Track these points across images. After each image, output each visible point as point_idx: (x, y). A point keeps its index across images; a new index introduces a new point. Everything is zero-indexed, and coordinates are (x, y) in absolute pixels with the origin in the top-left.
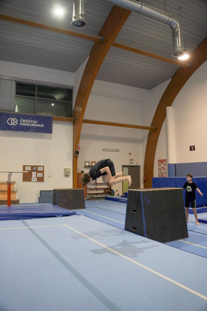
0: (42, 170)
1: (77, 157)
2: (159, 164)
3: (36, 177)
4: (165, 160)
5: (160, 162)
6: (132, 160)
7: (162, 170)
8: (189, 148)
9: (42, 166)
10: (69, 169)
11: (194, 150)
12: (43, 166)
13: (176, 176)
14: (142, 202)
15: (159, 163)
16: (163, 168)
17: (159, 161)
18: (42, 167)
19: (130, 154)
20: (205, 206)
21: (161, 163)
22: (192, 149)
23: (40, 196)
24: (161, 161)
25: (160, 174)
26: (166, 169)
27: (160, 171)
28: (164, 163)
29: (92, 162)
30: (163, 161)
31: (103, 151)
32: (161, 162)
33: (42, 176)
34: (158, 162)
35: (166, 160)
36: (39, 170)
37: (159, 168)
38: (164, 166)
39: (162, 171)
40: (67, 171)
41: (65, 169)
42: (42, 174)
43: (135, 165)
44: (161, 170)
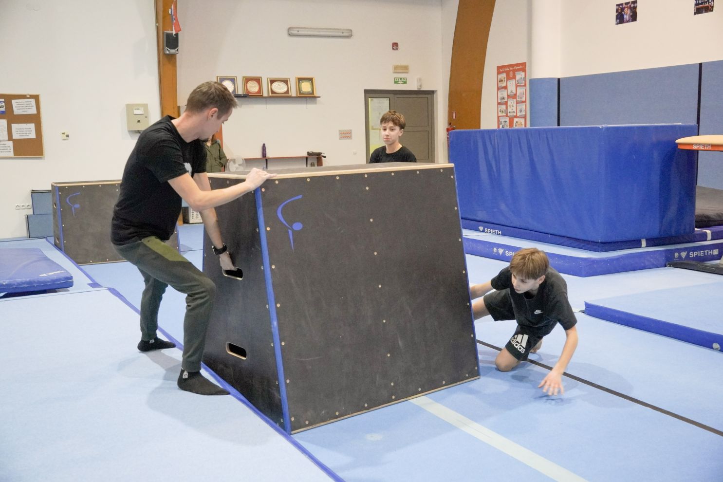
0: (33, 111)
1: (172, 58)
2: (501, 81)
3: (6, 138)
4: (522, 67)
5: (504, 75)
6: (405, 69)
7: (511, 103)
8: (615, 14)
9: (32, 97)
10: (145, 106)
11: (634, 18)
12: (36, 98)
13: (559, 125)
14: (264, 230)
15: (500, 76)
16: (514, 96)
17: (500, 70)
18: (33, 101)
19: (395, 46)
20: (644, 243)
21: (508, 78)
22: (626, 17)
23: (30, 212)
24: (509, 71)
25: (502, 120)
26: (525, 102)
27: (504, 107)
28: (520, 75)
29: (247, 80)
30: (514, 71)
31: (290, 35)
32: (508, 73)
33: (33, 136)
34: (499, 73)
35: (524, 64)
36: (17, 111)
37: (500, 96)
38: (520, 91)
39: (509, 110)
40: (136, 112)
41: (130, 108)
42: (32, 126)
43: (415, 89)
44: (506, 103)
